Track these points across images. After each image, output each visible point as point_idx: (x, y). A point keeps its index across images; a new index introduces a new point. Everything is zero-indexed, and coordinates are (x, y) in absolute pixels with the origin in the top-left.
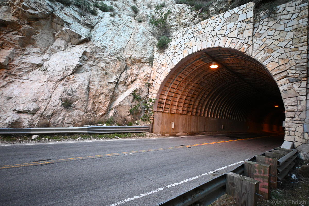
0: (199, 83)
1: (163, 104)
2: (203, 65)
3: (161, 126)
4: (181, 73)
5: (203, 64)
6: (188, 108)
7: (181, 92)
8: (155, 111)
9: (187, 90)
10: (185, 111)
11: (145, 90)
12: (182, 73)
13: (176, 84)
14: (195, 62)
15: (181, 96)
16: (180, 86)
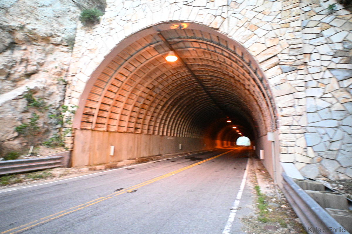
0: (151, 87)
1: (93, 116)
2: (156, 59)
3: (90, 154)
4: (122, 68)
5: (156, 55)
6: (137, 124)
7: (124, 99)
8: (76, 129)
9: (134, 97)
10: (132, 128)
11: (57, 92)
12: (124, 68)
13: (116, 85)
14: (144, 50)
15: (125, 106)
16: (123, 89)
